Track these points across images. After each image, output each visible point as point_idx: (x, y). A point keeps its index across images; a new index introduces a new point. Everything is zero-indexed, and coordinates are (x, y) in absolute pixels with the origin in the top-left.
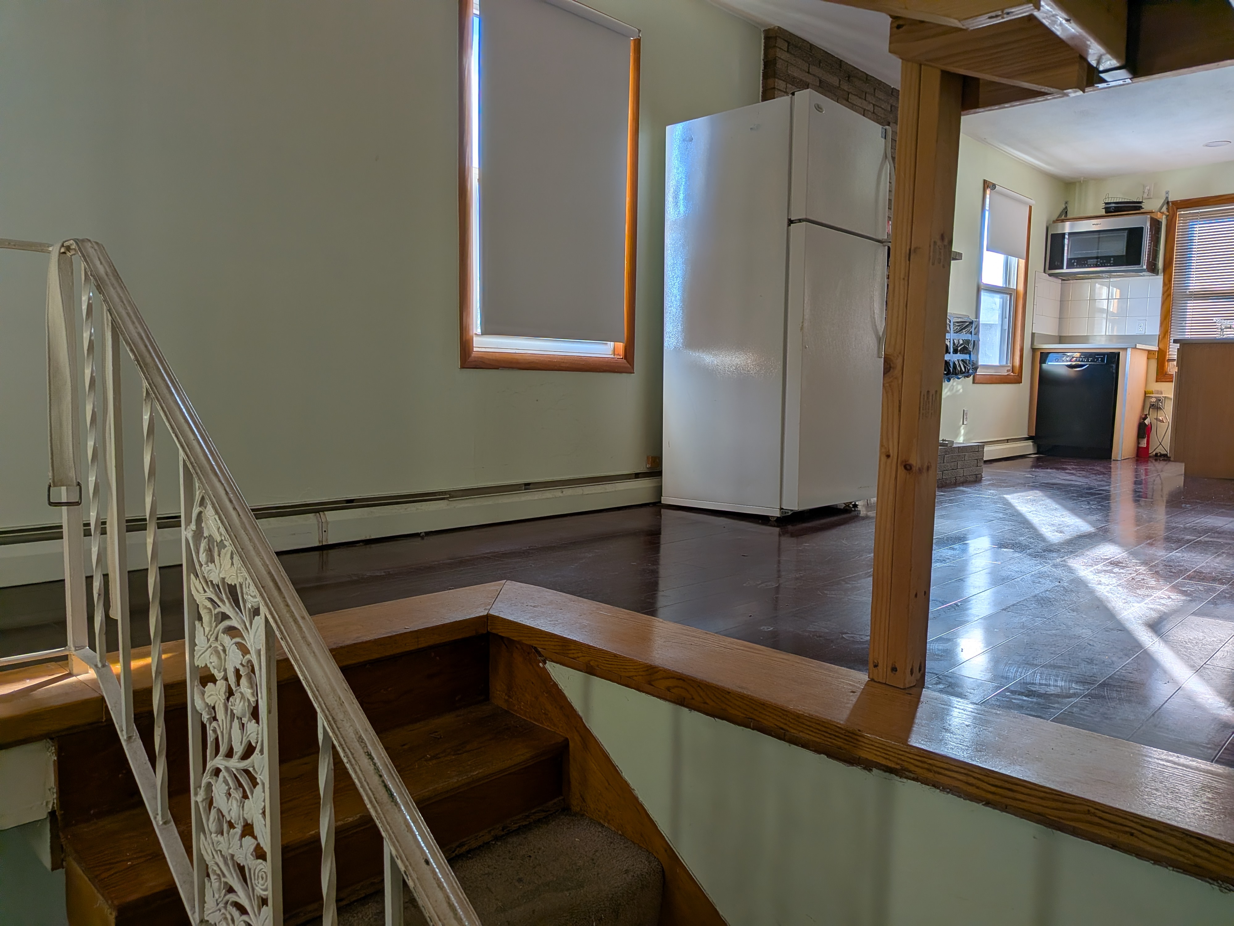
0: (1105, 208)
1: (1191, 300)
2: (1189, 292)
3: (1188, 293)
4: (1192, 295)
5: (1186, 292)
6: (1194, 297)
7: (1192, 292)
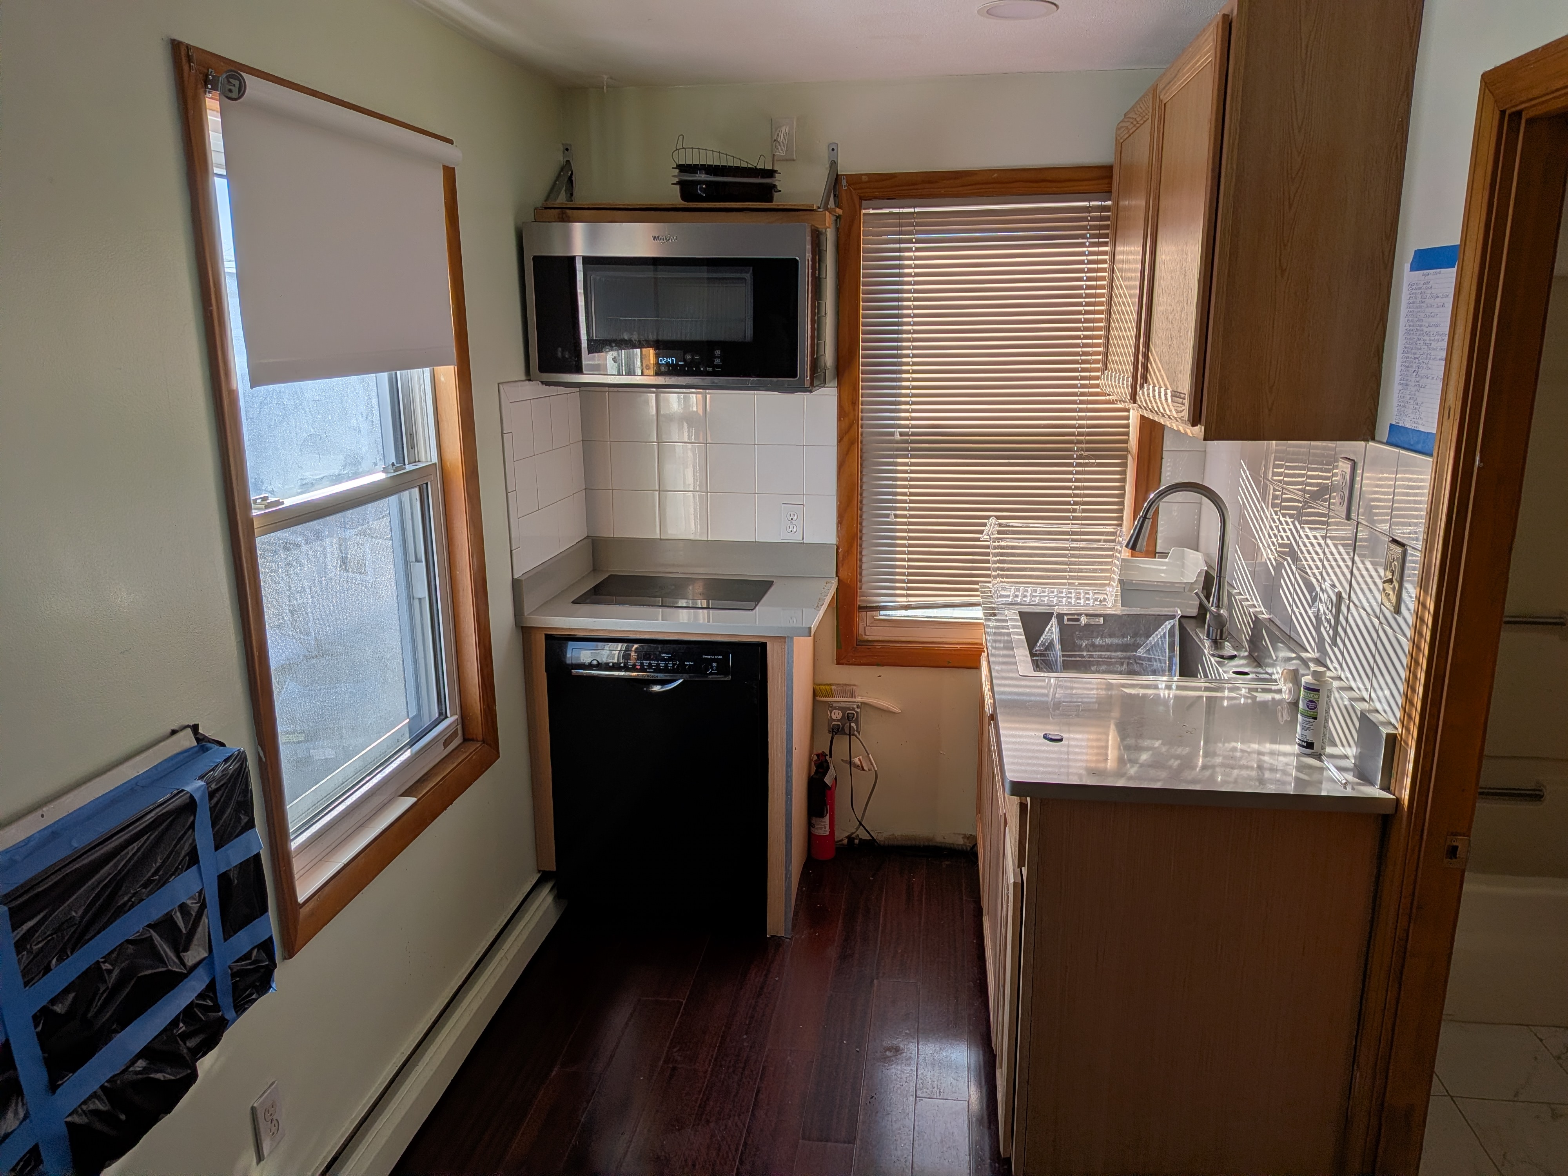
0: (681, 183)
1: (906, 457)
2: (901, 434)
3: (898, 437)
4: (906, 442)
5: (892, 434)
6: (913, 449)
7: (907, 434)
